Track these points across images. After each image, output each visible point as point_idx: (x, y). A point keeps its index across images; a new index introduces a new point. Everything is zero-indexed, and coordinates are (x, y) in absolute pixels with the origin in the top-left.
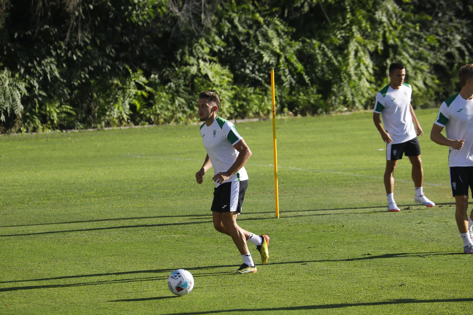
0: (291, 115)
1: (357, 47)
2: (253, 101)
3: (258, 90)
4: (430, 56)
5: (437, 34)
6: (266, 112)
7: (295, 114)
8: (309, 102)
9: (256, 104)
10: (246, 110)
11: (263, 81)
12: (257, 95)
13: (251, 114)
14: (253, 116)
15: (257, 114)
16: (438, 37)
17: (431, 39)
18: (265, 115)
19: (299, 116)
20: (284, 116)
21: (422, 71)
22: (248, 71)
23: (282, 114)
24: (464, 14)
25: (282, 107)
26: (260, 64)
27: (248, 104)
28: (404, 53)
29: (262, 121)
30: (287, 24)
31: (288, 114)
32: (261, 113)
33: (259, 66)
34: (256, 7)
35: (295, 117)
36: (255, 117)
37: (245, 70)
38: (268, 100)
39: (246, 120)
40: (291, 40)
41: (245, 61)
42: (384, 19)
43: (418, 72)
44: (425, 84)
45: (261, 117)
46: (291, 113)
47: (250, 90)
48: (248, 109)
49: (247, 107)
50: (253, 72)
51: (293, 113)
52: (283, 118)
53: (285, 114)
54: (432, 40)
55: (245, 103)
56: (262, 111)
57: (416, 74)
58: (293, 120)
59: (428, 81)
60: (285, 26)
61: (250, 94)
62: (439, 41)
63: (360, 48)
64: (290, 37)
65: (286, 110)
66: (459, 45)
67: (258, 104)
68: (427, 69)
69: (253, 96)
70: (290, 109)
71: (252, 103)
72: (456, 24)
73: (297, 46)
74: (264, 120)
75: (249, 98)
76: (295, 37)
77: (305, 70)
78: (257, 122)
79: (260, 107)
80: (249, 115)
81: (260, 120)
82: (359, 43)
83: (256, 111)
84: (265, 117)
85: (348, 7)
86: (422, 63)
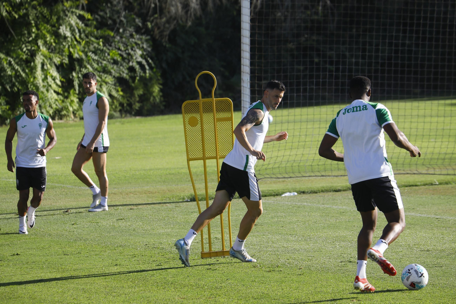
1: (43, 60)
4: (114, 69)
5: (119, 49)
16: (120, 52)
17: (113, 53)
21: (106, 83)
24: (143, 31)
28: (88, 66)
42: (68, 34)
43: (104, 84)
54: (114, 54)
57: (101, 86)
59: (114, 93)
62: (121, 55)
63: (46, 60)
66: (140, 59)
68: (112, 81)
72: (136, 41)
82: (45, 56)
85: (33, 22)
86: (106, 76)
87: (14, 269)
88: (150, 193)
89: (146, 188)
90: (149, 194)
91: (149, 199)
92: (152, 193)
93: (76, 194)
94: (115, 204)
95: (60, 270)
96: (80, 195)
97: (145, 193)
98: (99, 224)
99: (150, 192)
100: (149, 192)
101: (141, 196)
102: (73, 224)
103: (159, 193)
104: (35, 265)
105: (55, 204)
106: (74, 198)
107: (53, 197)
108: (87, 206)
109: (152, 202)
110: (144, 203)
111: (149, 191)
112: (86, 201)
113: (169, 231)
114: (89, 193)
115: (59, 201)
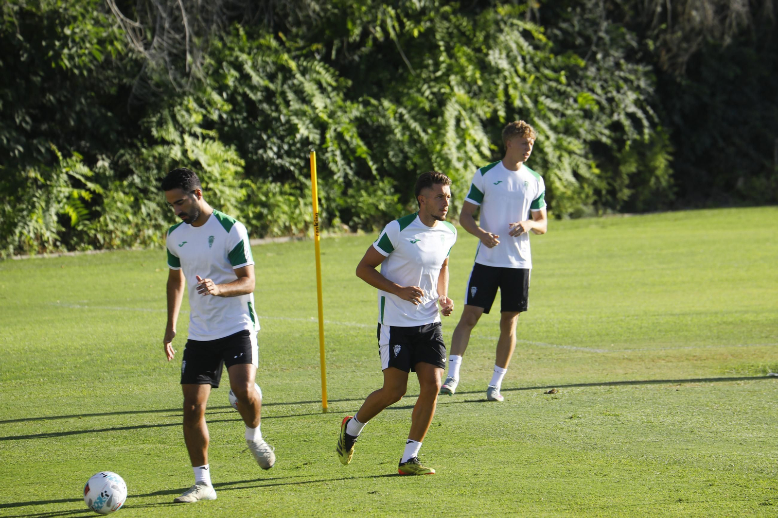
0: (346, 231)
1: (459, 112)
2: (278, 206)
3: (287, 187)
4: (584, 127)
6: (301, 226)
7: (354, 229)
8: (377, 208)
9: (284, 213)
10: (268, 223)
11: (297, 172)
12: (286, 197)
13: (276, 230)
14: (279, 233)
15: (287, 230)
16: (594, 96)
17: (585, 98)
18: (301, 231)
19: (360, 232)
20: (334, 232)
21: (571, 153)
22: (271, 154)
23: (331, 229)
24: (640, 55)
25: (331, 216)
26: (291, 142)
27: (271, 212)
28: (539, 122)
29: (296, 242)
30: (337, 73)
31: (341, 229)
32: (293, 228)
33: (290, 145)
34: (281, 42)
35: (354, 235)
36: (283, 235)
37: (265, 152)
38: (306, 204)
39: (268, 240)
40: (344, 100)
41: (265, 137)
42: (504, 64)
43: (566, 155)
44: (576, 174)
45: (294, 234)
46: (346, 227)
47: (275, 187)
48: (270, 222)
49: (269, 217)
50: (279, 156)
51: (350, 227)
52: (333, 235)
53: (336, 229)
54: (587, 99)
55: (265, 211)
56: (296, 224)
57: (560, 158)
58: (349, 240)
59: (583, 171)
60: (333, 75)
61: (274, 194)
62: (598, 103)
63: (464, 113)
64: (341, 95)
65: (337, 221)
66: (632, 109)
67: (289, 212)
68: (579, 149)
69: (280, 198)
70: (345, 221)
71: (278, 211)
72: (626, 75)
73: (356, 110)
74: (300, 239)
75: (272, 201)
76: (351, 95)
77: (370, 152)
78: (286, 243)
79: (292, 218)
80: (272, 232)
81: (292, 238)
82: (463, 105)
83: (285, 224)
84: (301, 235)
85: (441, 43)
86: (569, 139)
87: (489, 503)
88: (696, 360)
89: (686, 350)
90: (695, 362)
91: (697, 371)
92: (701, 360)
93: (557, 360)
94: (634, 380)
95: (574, 506)
96: (564, 361)
97: (687, 359)
98: (621, 418)
99: (697, 358)
100: (695, 358)
101: (680, 364)
102: (571, 418)
103: (714, 359)
104: (524, 494)
105: (522, 377)
106: (555, 367)
107: (516, 365)
108: (583, 382)
109: (704, 377)
110: (689, 378)
111: (695, 356)
112: (578, 372)
113: (762, 434)
114: (580, 359)
115: (529, 372)
